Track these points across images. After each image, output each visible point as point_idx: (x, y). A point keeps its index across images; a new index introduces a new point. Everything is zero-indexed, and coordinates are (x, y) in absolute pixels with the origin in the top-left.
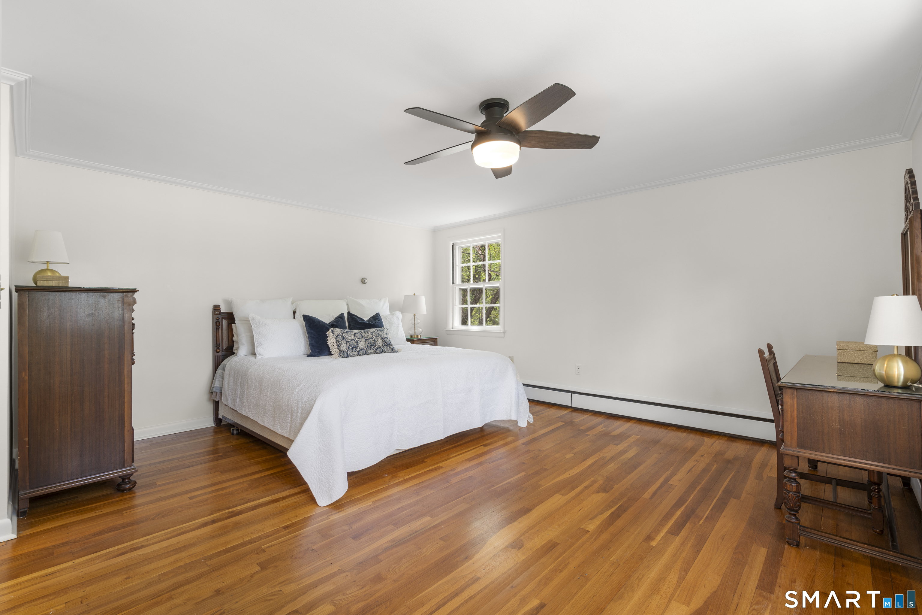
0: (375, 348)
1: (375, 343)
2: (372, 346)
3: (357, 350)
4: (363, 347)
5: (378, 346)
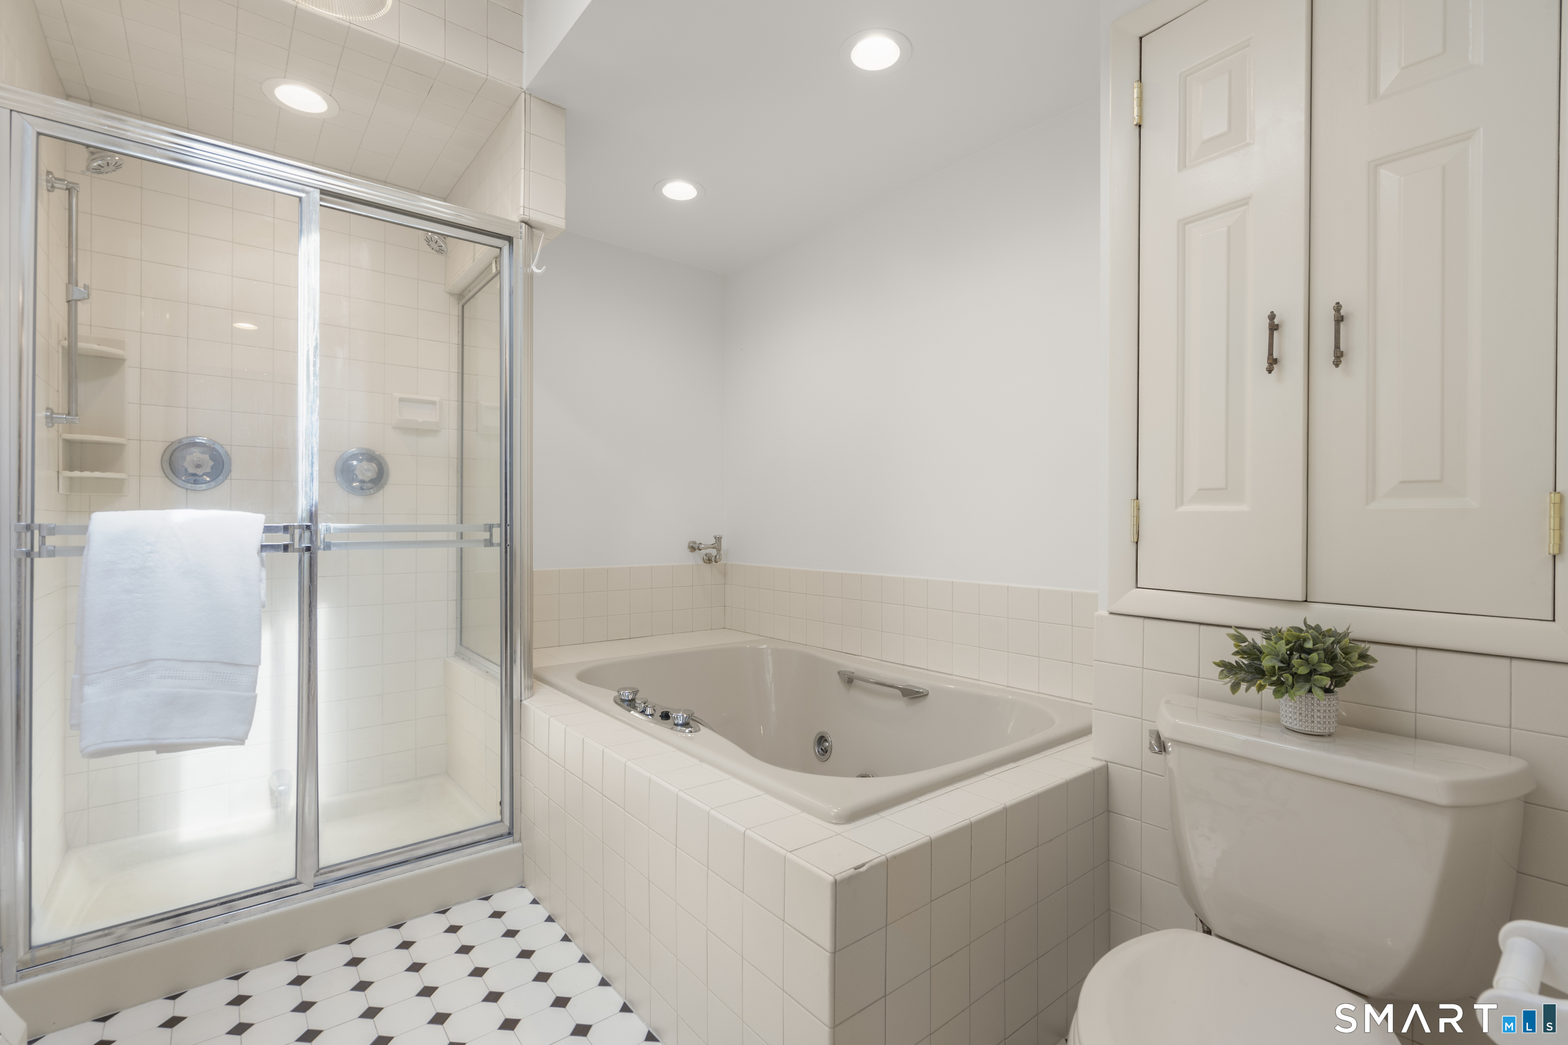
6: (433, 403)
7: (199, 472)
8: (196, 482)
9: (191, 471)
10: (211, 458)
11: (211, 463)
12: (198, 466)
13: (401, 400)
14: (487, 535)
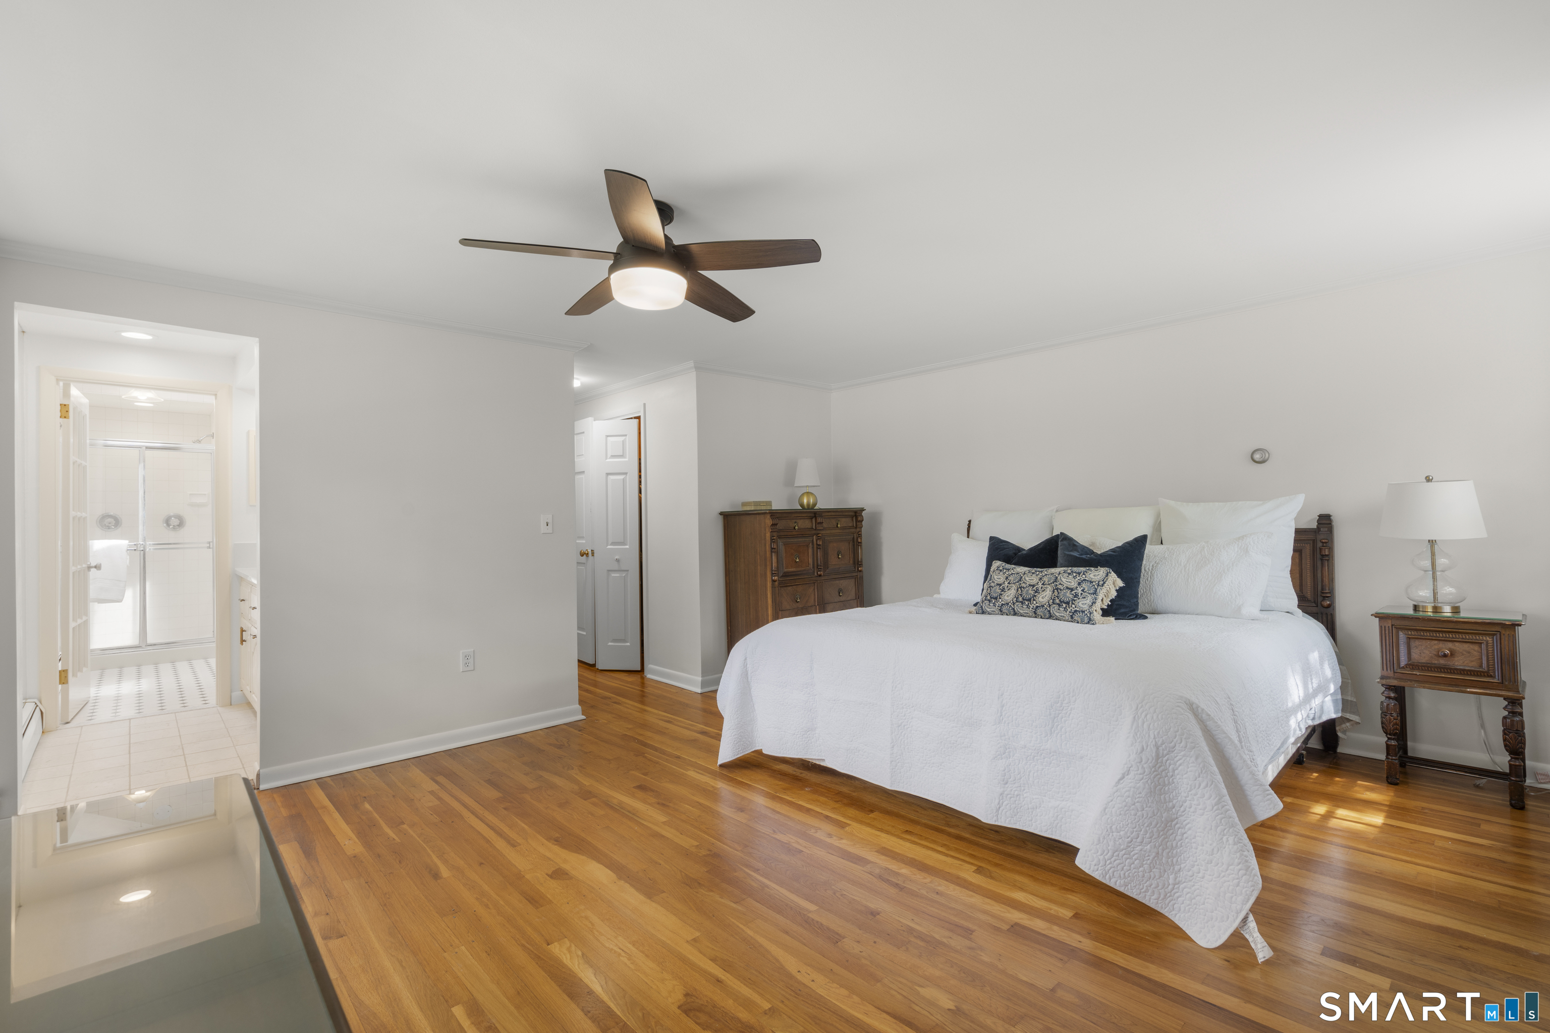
0: (1031, 606)
1: (1035, 596)
2: (1027, 600)
3: (997, 604)
4: (1009, 601)
5: (1037, 602)
6: (205, 495)
7: (110, 525)
8: (109, 528)
9: (107, 525)
10: (115, 520)
11: (114, 522)
12: (110, 523)
13: (190, 494)
14: (208, 545)
